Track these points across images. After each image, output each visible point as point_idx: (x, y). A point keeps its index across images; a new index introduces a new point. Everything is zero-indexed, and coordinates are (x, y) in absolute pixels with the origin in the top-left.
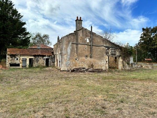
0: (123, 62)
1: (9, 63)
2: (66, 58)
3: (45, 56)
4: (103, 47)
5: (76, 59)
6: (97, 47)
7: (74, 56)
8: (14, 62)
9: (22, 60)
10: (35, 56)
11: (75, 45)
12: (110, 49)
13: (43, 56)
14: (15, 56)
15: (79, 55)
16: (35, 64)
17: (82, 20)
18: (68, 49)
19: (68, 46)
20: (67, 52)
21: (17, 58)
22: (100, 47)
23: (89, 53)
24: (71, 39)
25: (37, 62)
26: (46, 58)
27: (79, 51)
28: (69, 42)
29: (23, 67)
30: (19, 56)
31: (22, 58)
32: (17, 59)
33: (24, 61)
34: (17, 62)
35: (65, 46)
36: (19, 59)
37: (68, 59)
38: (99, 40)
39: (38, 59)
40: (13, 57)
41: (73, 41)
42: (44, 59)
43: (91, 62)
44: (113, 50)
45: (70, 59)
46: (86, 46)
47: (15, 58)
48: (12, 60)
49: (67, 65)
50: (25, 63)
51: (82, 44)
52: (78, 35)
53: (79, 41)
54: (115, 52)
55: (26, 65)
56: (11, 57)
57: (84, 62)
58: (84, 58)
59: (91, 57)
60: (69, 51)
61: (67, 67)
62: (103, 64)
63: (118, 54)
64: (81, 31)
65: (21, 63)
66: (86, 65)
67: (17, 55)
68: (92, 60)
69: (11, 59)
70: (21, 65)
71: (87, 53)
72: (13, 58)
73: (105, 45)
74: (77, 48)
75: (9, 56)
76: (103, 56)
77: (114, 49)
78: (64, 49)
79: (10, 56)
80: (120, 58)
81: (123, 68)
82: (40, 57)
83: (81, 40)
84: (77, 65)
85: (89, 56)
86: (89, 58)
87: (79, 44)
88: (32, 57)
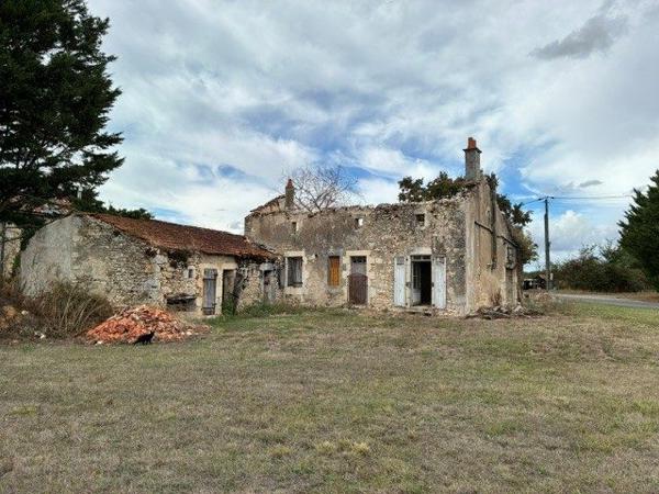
1: (165, 296)
2: (469, 273)
3: (264, 261)
4: (502, 240)
5: (479, 276)
7: (477, 265)
8: (181, 291)
9: (204, 280)
10: (239, 259)
11: (477, 231)
12: (507, 246)
13: (260, 260)
14: (185, 260)
15: (482, 263)
18: (471, 243)
19: (471, 232)
21: (191, 268)
23: (490, 255)
24: (474, 208)
25: (243, 288)
26: (266, 266)
27: (482, 250)
28: (472, 219)
29: (207, 314)
30: (197, 260)
31: (204, 266)
32: (190, 273)
33: (210, 281)
34: (190, 289)
35: (468, 232)
36: (194, 274)
37: (472, 277)
39: (246, 274)
40: (179, 262)
41: (476, 217)
42: (261, 272)
44: (510, 251)
47: (186, 266)
48: (173, 277)
50: (212, 292)
51: (485, 228)
52: (479, 198)
53: (481, 216)
55: (215, 305)
56: (171, 265)
58: (486, 273)
59: (492, 270)
60: (473, 249)
64: (482, 186)
65: (202, 292)
67: (190, 255)
69: (169, 272)
70: (199, 302)
72: (179, 268)
74: (480, 239)
75: (166, 260)
78: (467, 241)
79: (170, 256)
80: (515, 272)
82: (251, 266)
83: (483, 214)
84: (480, 297)
86: (490, 273)
87: (482, 227)
88: (232, 266)
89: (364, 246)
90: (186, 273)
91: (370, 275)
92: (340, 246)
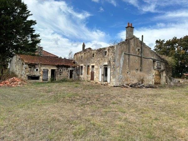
0: (166, 77)
1: (27, 75)
2: (118, 71)
3: (70, 67)
4: (151, 60)
5: (128, 72)
6: (146, 60)
7: (126, 68)
8: (33, 74)
9: (43, 72)
10: (58, 66)
11: (127, 56)
12: (156, 62)
13: (68, 67)
14: (34, 66)
15: (131, 68)
16: (58, 77)
17: (133, 28)
18: (121, 61)
19: (121, 56)
20: (120, 64)
21: (37, 68)
22: (148, 59)
23: (139, 65)
24: (124, 48)
25: (60, 75)
26: (71, 69)
27: (131, 63)
28: (122, 52)
29: (44, 81)
30: (40, 66)
31: (43, 68)
32: (37, 70)
33: (45, 72)
34: (37, 74)
35: (118, 57)
36: (39, 70)
37: (120, 73)
38: (148, 52)
39: (61, 71)
40: (32, 67)
41: (126, 51)
42: (68, 70)
43: (140, 76)
44: (159, 64)
45: (122, 72)
46: (137, 57)
47: (35, 68)
48: (30, 71)
49: (120, 79)
50: (46, 75)
51: (133, 55)
52: (130, 44)
53: (131, 51)
54: (160, 65)
55: (48, 79)
56: (30, 67)
57: (135, 76)
58: (134, 71)
59: (141, 71)
60: (122, 63)
61: (119, 82)
62: (150, 78)
63: (162, 68)
64: (133, 40)
65: (42, 75)
66: (136, 80)
67: (37, 65)
68: (141, 73)
69: (29, 69)
70: (41, 78)
71: (138, 66)
72: (32, 69)
73: (152, 58)
74: (129, 59)
75: (27, 66)
76: (150, 70)
77: (159, 62)
78: (117, 60)
79: (29, 65)
80: (164, 72)
81: (167, 84)
82: (63, 68)
83: (132, 50)
84: (129, 80)
85: (139, 69)
86: (139, 72)
87: (131, 55)
88: (55, 68)
89: (94, 62)
90: (35, 70)
91: (95, 72)
92: (89, 63)
